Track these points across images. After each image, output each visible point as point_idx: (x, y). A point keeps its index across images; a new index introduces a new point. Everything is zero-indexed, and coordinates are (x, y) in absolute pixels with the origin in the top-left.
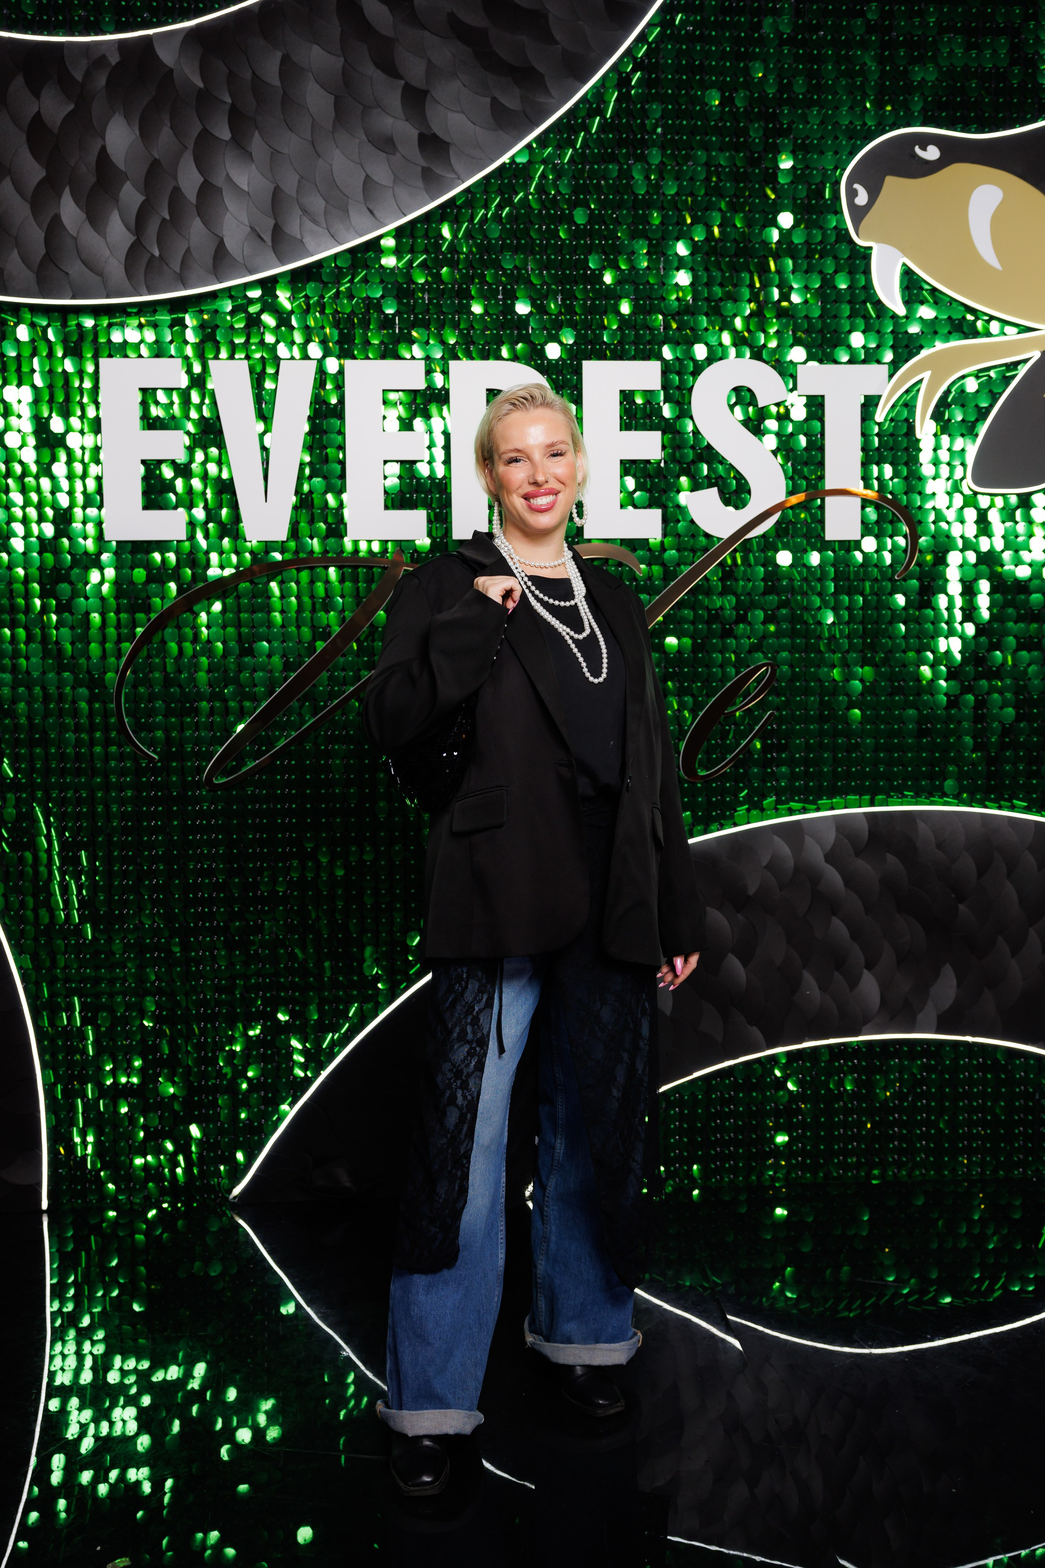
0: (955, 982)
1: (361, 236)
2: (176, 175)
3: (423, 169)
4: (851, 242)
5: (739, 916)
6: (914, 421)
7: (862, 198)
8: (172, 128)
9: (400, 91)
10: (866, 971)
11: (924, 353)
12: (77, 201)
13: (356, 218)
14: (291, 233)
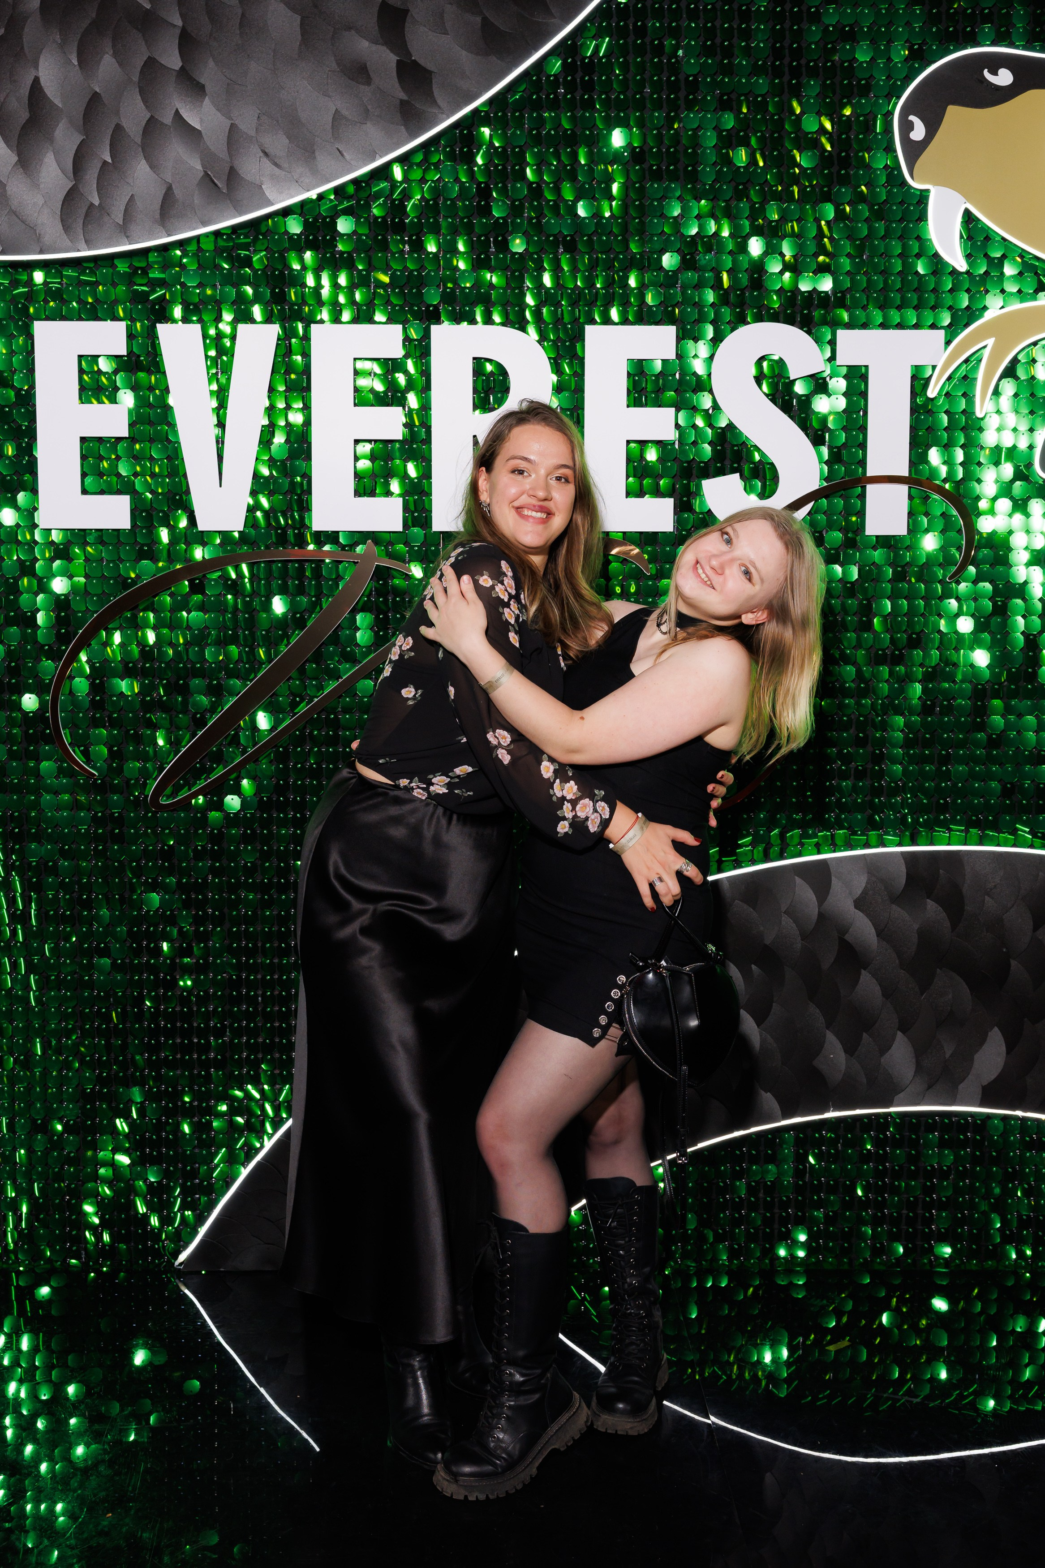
0: (1004, 1048)
1: (329, 181)
2: (118, 111)
3: (402, 102)
4: (904, 183)
5: (753, 967)
6: (974, 396)
7: (919, 132)
8: (115, 55)
9: (375, 10)
10: (899, 1033)
11: (988, 315)
12: (7, 143)
13: (324, 161)
14: (248, 178)
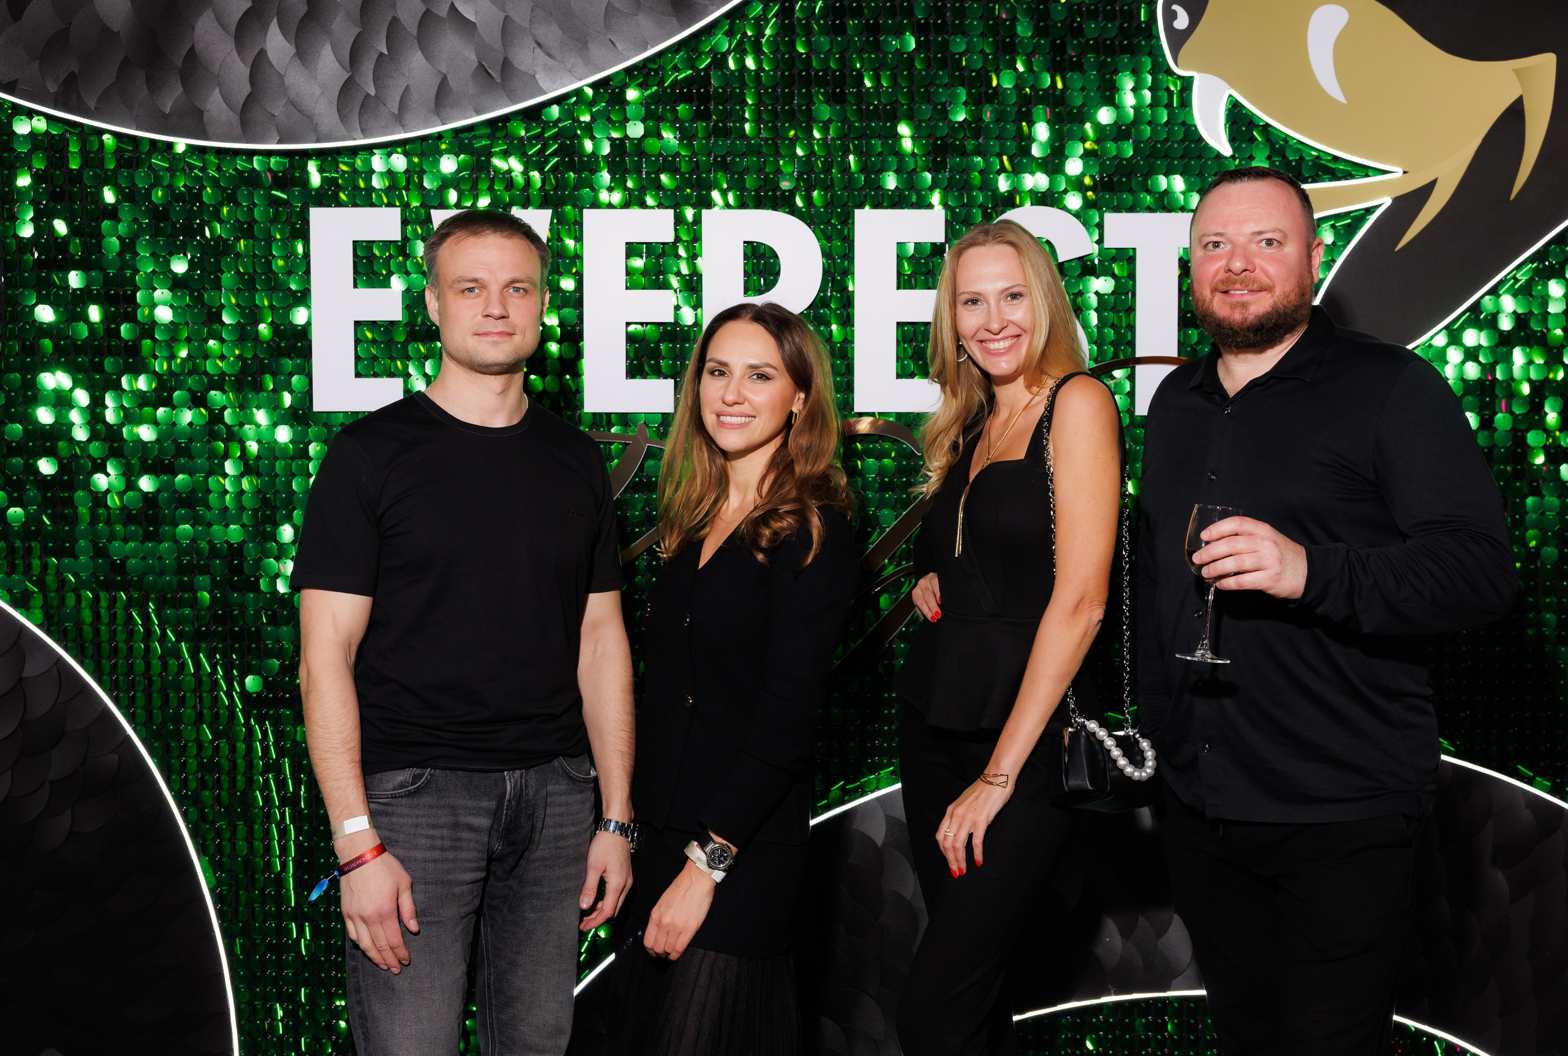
1: (601, 70)
4: (1169, 72)
7: (1182, 21)
12: (285, 34)
13: (596, 51)
14: (522, 68)
